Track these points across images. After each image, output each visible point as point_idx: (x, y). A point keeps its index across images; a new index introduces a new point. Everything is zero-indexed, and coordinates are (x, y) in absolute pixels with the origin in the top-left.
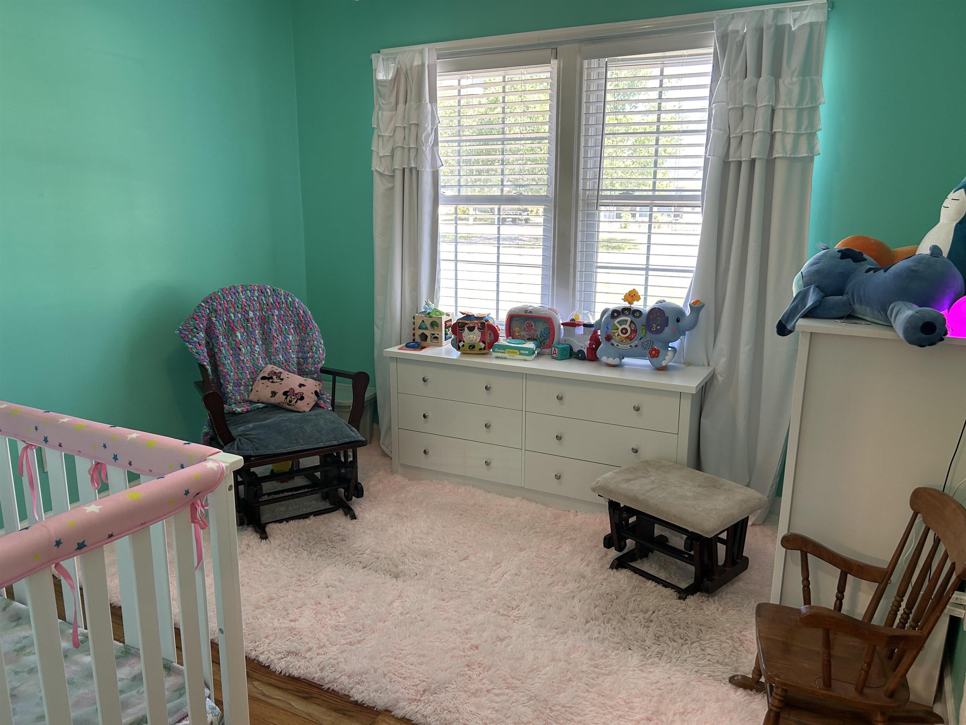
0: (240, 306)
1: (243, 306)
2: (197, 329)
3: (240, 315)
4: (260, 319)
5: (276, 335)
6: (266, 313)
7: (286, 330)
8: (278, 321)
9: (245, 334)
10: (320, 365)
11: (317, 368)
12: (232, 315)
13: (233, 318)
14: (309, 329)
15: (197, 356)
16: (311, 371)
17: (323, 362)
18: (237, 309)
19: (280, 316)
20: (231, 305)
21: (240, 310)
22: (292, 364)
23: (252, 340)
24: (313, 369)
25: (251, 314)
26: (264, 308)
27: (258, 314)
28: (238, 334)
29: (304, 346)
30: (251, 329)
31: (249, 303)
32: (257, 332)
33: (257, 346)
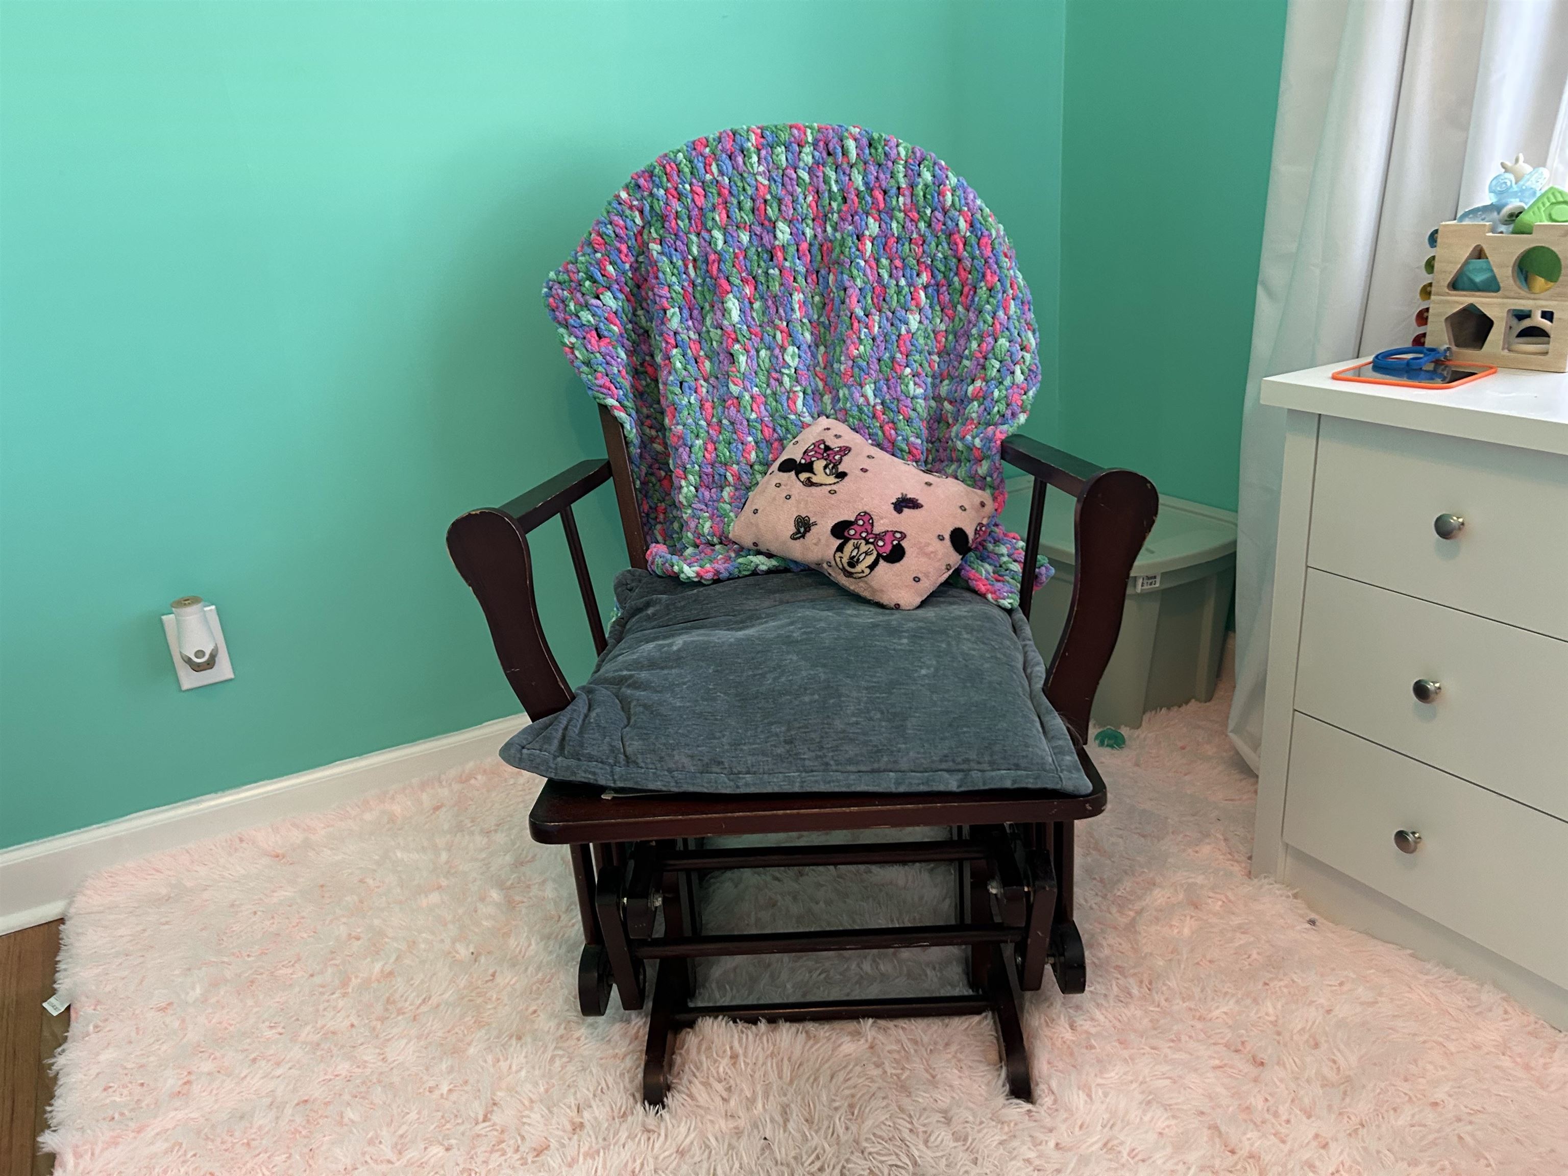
0: (748, 204)
1: (760, 202)
2: (594, 281)
3: (745, 237)
4: (815, 249)
5: (860, 312)
6: (835, 230)
7: (899, 293)
8: (877, 261)
9: (757, 305)
10: (1007, 429)
11: (990, 440)
12: (718, 235)
13: (720, 244)
14: (983, 292)
15: (586, 375)
16: (970, 448)
17: (1022, 418)
18: (737, 215)
19: (884, 241)
20: (716, 200)
21: (748, 218)
22: (908, 421)
23: (776, 327)
24: (977, 442)
25: (783, 233)
26: (831, 211)
27: (809, 232)
28: (733, 305)
29: (961, 357)
30: (776, 287)
31: (780, 192)
32: (797, 297)
33: (791, 349)
